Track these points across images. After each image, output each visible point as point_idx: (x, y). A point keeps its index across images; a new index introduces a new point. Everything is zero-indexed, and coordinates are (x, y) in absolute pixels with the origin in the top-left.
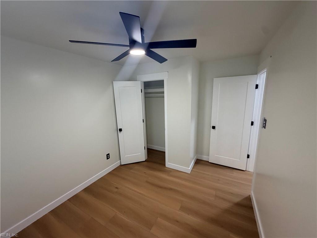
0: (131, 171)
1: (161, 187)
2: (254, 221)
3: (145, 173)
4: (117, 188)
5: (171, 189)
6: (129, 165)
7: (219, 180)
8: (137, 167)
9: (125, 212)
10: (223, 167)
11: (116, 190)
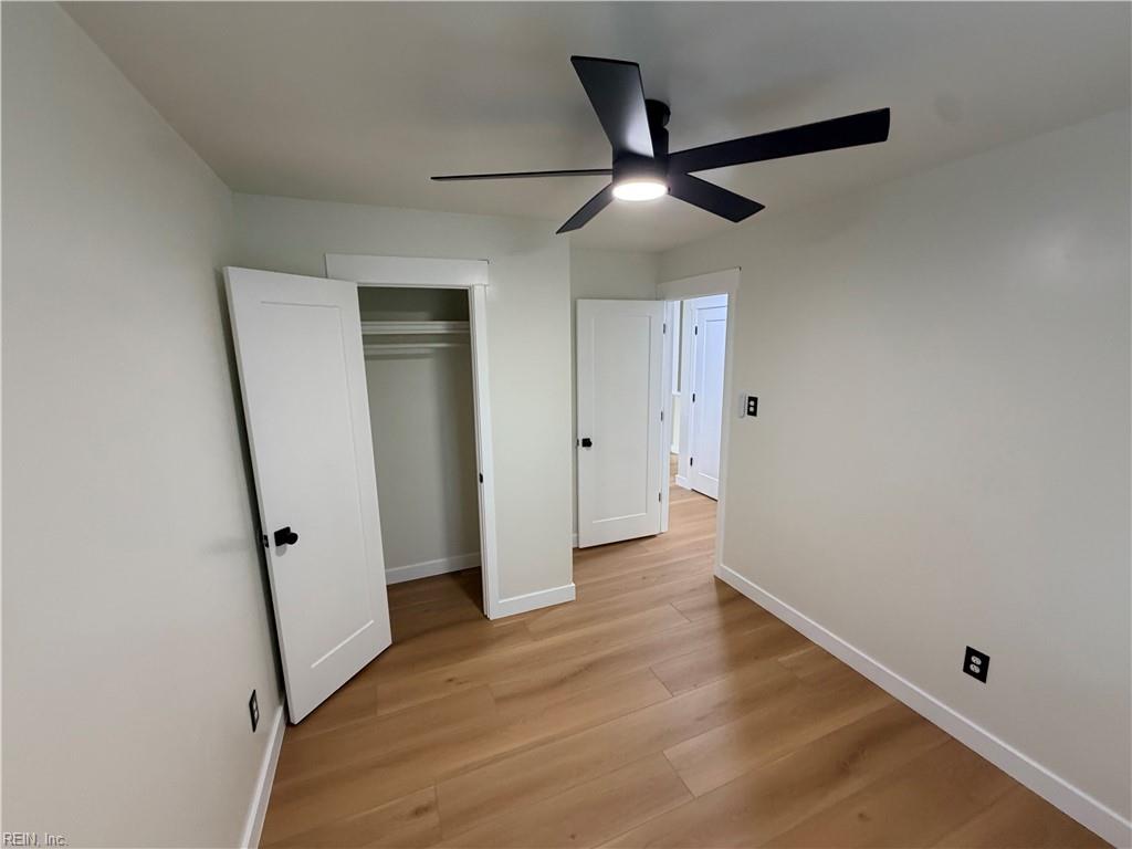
0: (383, 712)
1: (562, 682)
2: (764, 615)
3: (450, 680)
4: (419, 812)
5: (590, 667)
6: (338, 699)
7: (644, 578)
8: (383, 686)
9: (573, 837)
10: (618, 546)
11: (431, 819)
